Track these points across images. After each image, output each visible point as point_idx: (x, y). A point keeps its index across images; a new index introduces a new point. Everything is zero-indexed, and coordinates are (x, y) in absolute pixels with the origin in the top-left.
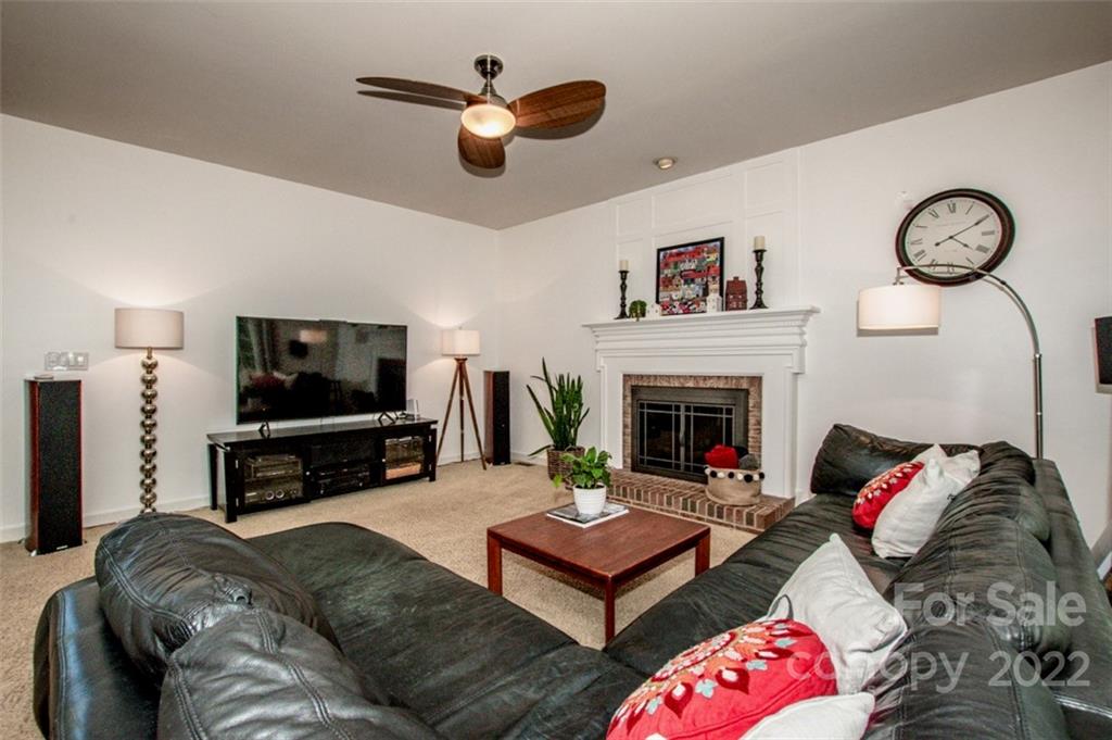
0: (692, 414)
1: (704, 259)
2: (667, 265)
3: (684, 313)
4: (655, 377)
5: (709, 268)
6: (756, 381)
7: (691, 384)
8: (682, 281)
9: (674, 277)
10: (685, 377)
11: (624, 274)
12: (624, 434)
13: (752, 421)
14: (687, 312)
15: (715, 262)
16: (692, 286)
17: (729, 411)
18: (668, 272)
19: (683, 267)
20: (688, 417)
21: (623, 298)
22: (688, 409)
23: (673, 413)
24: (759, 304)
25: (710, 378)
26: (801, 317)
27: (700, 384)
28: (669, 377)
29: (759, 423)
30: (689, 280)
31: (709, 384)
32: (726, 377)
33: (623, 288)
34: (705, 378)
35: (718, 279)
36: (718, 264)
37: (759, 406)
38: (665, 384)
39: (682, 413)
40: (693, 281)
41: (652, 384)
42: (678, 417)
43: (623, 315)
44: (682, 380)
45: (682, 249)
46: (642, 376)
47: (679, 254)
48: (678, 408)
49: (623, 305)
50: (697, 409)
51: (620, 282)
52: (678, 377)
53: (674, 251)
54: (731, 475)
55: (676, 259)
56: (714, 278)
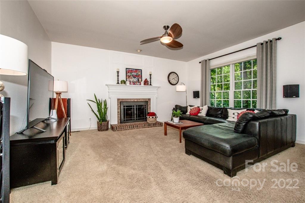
0: (137, 107)
1: (138, 73)
2: (128, 72)
3: (133, 84)
4: (127, 99)
5: (139, 75)
6: (149, 99)
7: (136, 101)
8: (133, 77)
9: (131, 76)
10: (135, 99)
11: (118, 72)
12: (118, 114)
13: (149, 107)
14: (134, 84)
15: (140, 74)
16: (135, 79)
17: (145, 106)
18: (129, 74)
19: (133, 74)
20: (136, 108)
21: (118, 79)
22: (136, 106)
23: (133, 107)
24: (151, 85)
25: (140, 99)
26: (158, 88)
27: (138, 101)
28: (131, 99)
29: (150, 107)
30: (134, 77)
31: (140, 100)
32: (144, 99)
33: (118, 76)
34: (139, 99)
35: (141, 78)
36: (141, 75)
37: (150, 104)
38: (130, 101)
39: (135, 107)
40: (135, 77)
41: (126, 101)
42: (134, 108)
43: (118, 83)
44: (134, 100)
45: (132, 70)
46: (123, 99)
47: (132, 71)
48: (134, 106)
49: (118, 81)
50: (138, 106)
51: (117, 74)
52: (133, 99)
53: (130, 70)
54: (153, 118)
55: (131, 72)
56: (140, 78)
